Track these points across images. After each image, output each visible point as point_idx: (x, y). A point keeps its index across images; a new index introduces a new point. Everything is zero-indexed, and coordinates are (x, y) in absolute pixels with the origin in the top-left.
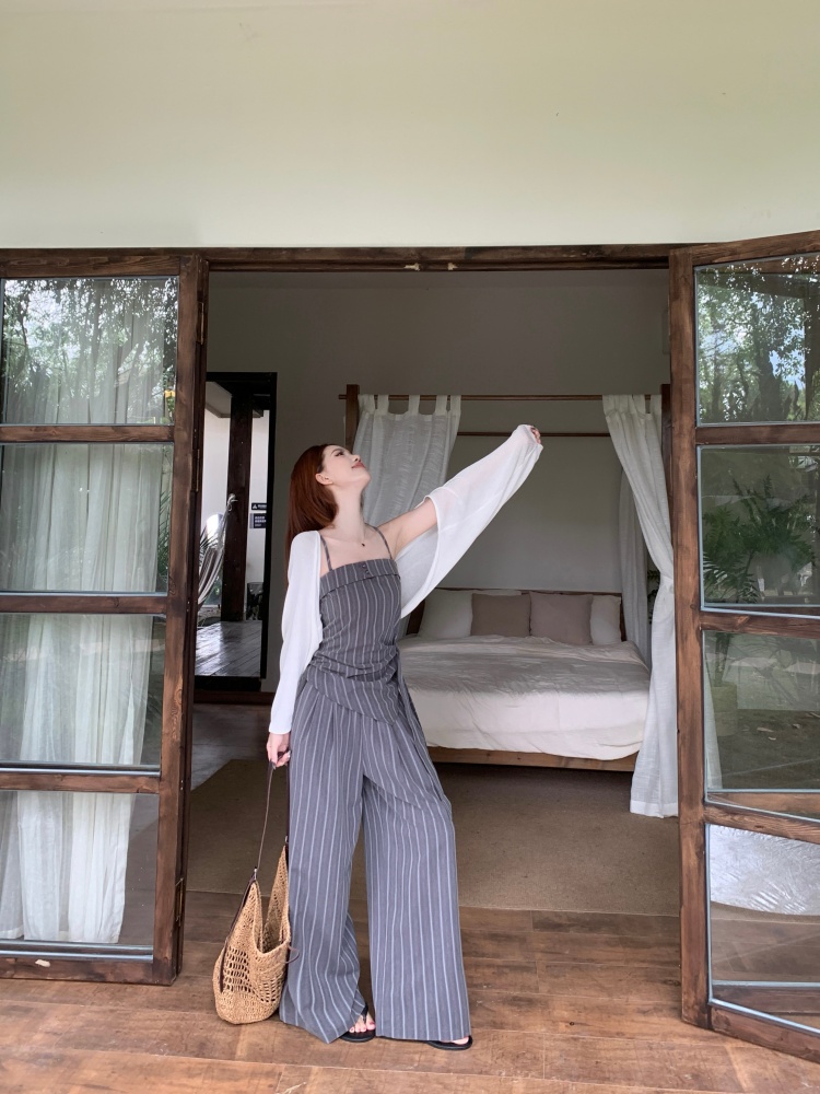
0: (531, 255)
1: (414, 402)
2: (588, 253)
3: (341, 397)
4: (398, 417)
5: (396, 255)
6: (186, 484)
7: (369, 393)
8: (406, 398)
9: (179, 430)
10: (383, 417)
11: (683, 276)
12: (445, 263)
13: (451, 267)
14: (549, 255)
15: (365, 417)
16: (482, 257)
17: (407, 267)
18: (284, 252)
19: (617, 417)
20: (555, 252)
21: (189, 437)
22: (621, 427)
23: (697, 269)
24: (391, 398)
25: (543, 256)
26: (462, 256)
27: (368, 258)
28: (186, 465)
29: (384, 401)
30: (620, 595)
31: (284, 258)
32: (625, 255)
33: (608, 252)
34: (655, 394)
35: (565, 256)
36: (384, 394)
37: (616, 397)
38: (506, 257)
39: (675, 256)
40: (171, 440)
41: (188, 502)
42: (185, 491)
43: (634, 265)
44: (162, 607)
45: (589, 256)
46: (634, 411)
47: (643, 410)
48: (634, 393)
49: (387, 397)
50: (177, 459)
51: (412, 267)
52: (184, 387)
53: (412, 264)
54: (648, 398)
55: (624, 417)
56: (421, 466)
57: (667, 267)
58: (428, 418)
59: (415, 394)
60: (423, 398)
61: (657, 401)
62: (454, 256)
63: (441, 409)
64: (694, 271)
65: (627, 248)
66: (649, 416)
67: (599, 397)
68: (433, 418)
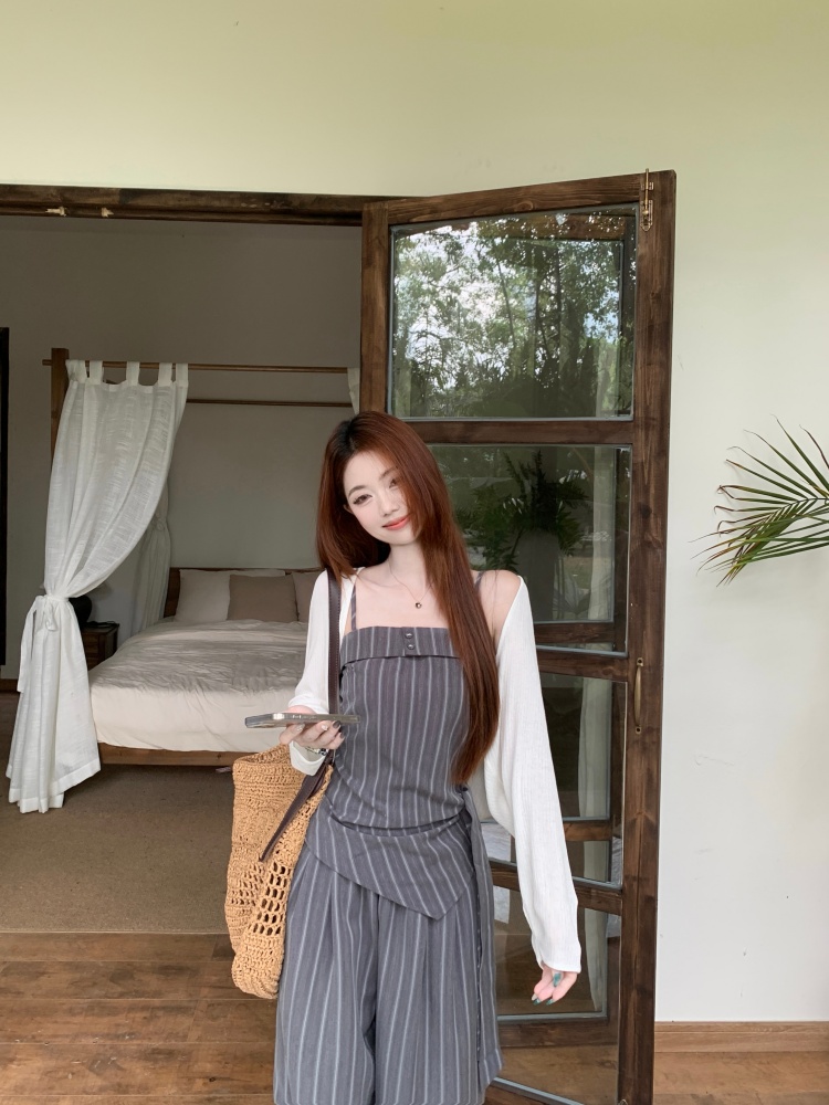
1: (134, 371)
3: (45, 362)
4: (112, 388)
7: (79, 359)
8: (123, 365)
10: (96, 386)
11: (377, 238)
12: (98, 208)
13: (106, 213)
14: (226, 202)
15: (73, 386)
16: (141, 202)
17: (50, 211)
20: (232, 199)
23: (395, 229)
24: (106, 364)
25: (217, 202)
29: (98, 369)
32: (315, 208)
33: (296, 203)
35: (244, 205)
36: (96, 359)
38: (171, 203)
39: (369, 213)
43: (329, 221)
45: (272, 207)
49: (100, 364)
51: (56, 211)
53: (56, 208)
56: (141, 444)
57: (360, 225)
58: (149, 389)
59: (134, 361)
60: (143, 365)
62: (108, 200)
63: (164, 380)
64: (390, 232)
68: (155, 390)
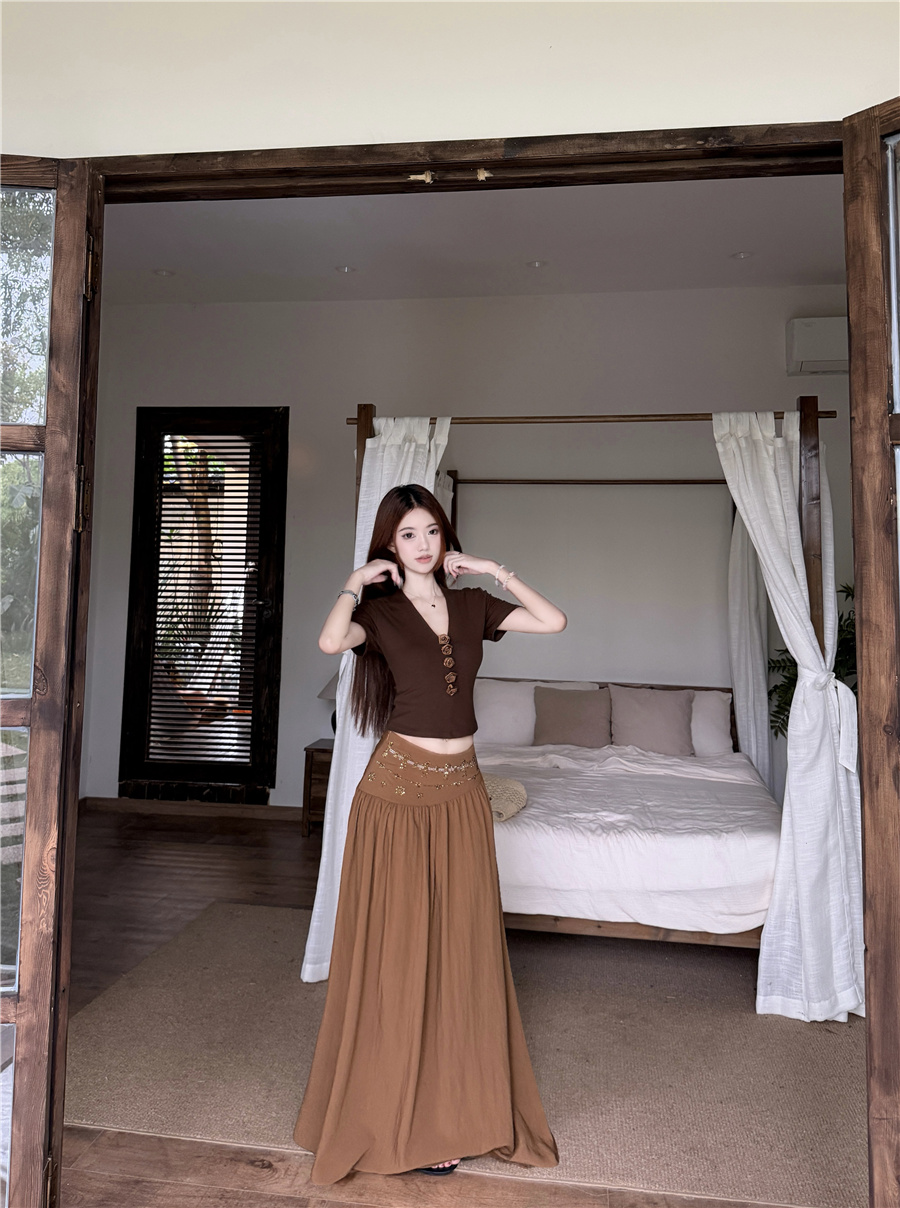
0: (612, 147)
2: (706, 141)
3: (350, 421)
5: (394, 155)
6: (65, 519)
7: (388, 415)
9: (53, 433)
12: (474, 168)
13: (483, 175)
14: (643, 147)
16: (530, 153)
17: (413, 177)
18: (220, 159)
19: (733, 444)
20: (652, 141)
21: (71, 445)
22: (738, 459)
25: (631, 147)
26: (498, 154)
27: (350, 163)
28: (65, 488)
30: (730, 691)
31: (220, 168)
33: (739, 138)
34: (789, 411)
35: (668, 146)
37: (732, 416)
39: (852, 127)
40: (38, 449)
41: (69, 547)
42: (64, 529)
44: (22, 715)
45: (706, 146)
46: (758, 436)
47: (771, 433)
48: (757, 409)
50: (49, 480)
51: (421, 177)
52: (62, 369)
53: (421, 173)
54: (779, 416)
55: (743, 444)
61: (793, 421)
62: (487, 155)
65: (773, 130)
66: (779, 441)
67: (708, 417)
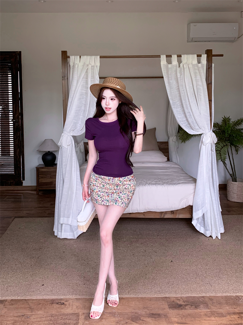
34: (204, 54)
61: (204, 57)
66: (200, 65)
